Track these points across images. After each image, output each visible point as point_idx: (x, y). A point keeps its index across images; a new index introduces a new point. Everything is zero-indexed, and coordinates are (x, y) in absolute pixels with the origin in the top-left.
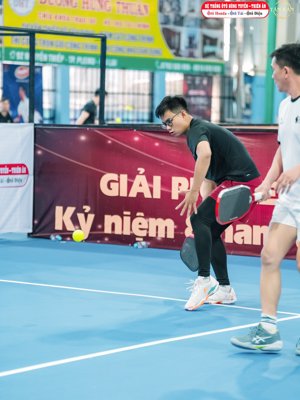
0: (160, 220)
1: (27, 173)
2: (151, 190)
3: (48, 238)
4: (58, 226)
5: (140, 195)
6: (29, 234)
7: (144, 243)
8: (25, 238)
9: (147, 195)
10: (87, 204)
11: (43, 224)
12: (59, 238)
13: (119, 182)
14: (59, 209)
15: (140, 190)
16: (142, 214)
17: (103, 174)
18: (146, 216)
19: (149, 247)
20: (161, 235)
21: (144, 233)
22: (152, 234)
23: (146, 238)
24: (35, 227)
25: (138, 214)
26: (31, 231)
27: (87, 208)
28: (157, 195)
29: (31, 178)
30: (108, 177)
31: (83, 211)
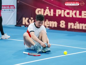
0: (53, 22)
1: (15, 8)
2: (50, 13)
3: (21, 26)
4: (24, 23)
5: (47, 15)
6: (15, 25)
7: (48, 28)
8: (14, 26)
9: (49, 15)
10: (32, 17)
11: (19, 23)
12: (24, 26)
13: (41, 11)
14: (24, 18)
15: (47, 13)
16: (48, 20)
17: (36, 9)
18: (49, 21)
19: (50, 29)
20: (53, 26)
21: (48, 26)
22: (51, 26)
23: (49, 27)
24: (17, 23)
25: (47, 20)
26: (16, 24)
27: (32, 18)
28: (52, 15)
29: (16, 9)
30: (38, 10)
31: (31, 19)
